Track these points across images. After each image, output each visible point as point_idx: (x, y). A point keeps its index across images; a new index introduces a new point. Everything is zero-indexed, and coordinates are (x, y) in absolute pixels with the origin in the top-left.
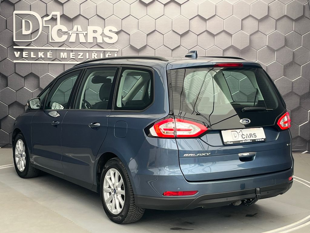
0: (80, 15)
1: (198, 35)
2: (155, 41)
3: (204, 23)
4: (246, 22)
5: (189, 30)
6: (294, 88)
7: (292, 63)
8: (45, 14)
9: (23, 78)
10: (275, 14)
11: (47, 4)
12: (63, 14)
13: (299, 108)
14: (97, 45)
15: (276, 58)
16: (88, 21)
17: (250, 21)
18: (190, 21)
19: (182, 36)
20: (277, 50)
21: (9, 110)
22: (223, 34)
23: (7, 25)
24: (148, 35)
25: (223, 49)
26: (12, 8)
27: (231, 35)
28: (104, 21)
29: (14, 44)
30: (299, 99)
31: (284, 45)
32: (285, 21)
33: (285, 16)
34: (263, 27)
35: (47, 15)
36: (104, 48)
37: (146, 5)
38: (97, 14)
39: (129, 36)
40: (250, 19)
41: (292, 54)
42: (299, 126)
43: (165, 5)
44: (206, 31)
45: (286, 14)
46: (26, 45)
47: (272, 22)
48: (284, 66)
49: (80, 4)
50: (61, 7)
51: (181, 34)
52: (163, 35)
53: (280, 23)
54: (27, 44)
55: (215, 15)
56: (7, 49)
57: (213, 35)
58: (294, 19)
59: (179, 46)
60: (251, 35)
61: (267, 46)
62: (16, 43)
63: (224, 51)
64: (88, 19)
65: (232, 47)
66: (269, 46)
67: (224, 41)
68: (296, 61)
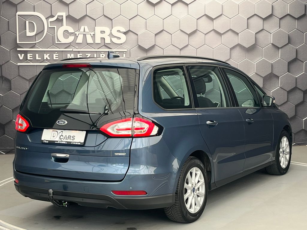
0: (86, 15)
1: (205, 34)
2: (163, 40)
3: (211, 22)
4: (251, 21)
5: (197, 30)
6: (298, 84)
7: (295, 60)
8: (50, 15)
9: (28, 81)
10: (279, 13)
11: (51, 4)
12: (69, 15)
13: (302, 103)
15: (281, 55)
16: (94, 21)
17: (255, 20)
18: (198, 20)
19: (190, 35)
20: (281, 48)
21: (13, 114)
22: (230, 32)
23: (10, 26)
24: (156, 35)
25: (230, 48)
26: (14, 9)
28: (111, 21)
29: (18, 46)
30: (303, 94)
31: (288, 42)
32: (288, 19)
33: (288, 15)
34: (268, 26)
35: (52, 16)
36: (111, 49)
37: (154, 5)
38: (104, 15)
39: (136, 36)
40: (255, 17)
41: (295, 51)
42: (304, 120)
43: (172, 5)
44: (213, 30)
45: (289, 13)
46: (30, 47)
47: (275, 21)
48: (288, 63)
49: (86, 5)
50: (67, 8)
51: (188, 33)
52: (171, 34)
53: (283, 22)
54: (32, 46)
55: (222, 14)
56: (10, 51)
57: (220, 34)
58: (296, 17)
59: (187, 46)
60: (256, 34)
61: (272, 44)
62: (19, 45)
63: (232, 49)
64: (95, 20)
65: (239, 45)
66: (273, 43)
67: (230, 40)
68: (299, 58)
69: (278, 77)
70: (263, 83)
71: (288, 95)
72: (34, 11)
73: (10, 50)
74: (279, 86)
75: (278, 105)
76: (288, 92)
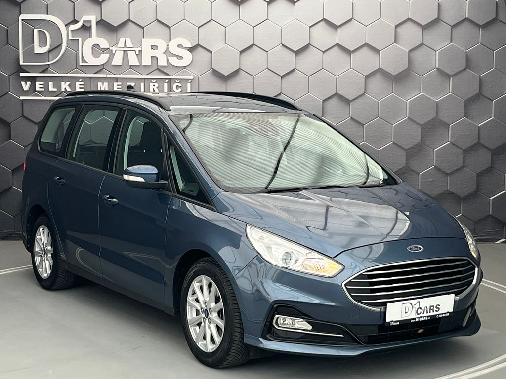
0: (129, 20)
1: (324, 52)
2: (253, 62)
3: (334, 31)
4: (401, 30)
5: (309, 44)
6: (481, 137)
7: (478, 97)
8: (72, 20)
9: (37, 126)
10: (450, 17)
11: (74, 3)
12: (102, 19)
13: (490, 169)
14: (158, 69)
15: (452, 88)
16: (142, 30)
17: (409, 28)
18: (311, 28)
19: (297, 53)
20: (454, 75)
21: (13, 178)
22: (365, 50)
23: (9, 38)
24: (241, 52)
25: (365, 75)
26: (17, 10)
27: (377, 52)
28: (169, 30)
29: (21, 69)
30: (490, 154)
31: (465, 66)
32: (465, 28)
33: (466, 19)
34: (431, 38)
35: (75, 22)
36: (169, 75)
37: (238, 3)
38: (157, 19)
39: (209, 54)
40: (409, 24)
41: (479, 80)
42: (491, 198)
43: (269, 3)
44: (338, 45)
45: (467, 17)
46: (40, 71)
47: (443, 30)
48: (465, 102)
49: (130, 3)
50: (98, 8)
51: (295, 50)
52: (267, 52)
53: (458, 31)
54: (43, 69)
55: (352, 18)
56: (9, 78)
57: (349, 52)
58: (481, 23)
59: (293, 70)
60: (410, 51)
61: (437, 68)
62: (23, 67)
63: (367, 77)
64: (143, 28)
65: (380, 71)
66: (440, 68)
67: (366, 62)
68: (484, 93)
69: (447, 126)
70: (421, 135)
71: (464, 157)
72: (48, 14)
73: (9, 76)
74: (450, 140)
75: (447, 172)
76: (464, 150)
